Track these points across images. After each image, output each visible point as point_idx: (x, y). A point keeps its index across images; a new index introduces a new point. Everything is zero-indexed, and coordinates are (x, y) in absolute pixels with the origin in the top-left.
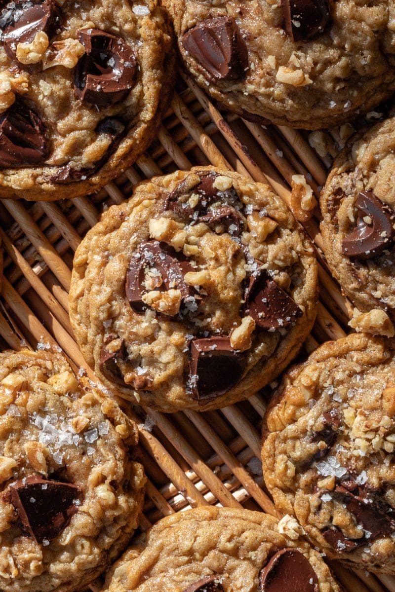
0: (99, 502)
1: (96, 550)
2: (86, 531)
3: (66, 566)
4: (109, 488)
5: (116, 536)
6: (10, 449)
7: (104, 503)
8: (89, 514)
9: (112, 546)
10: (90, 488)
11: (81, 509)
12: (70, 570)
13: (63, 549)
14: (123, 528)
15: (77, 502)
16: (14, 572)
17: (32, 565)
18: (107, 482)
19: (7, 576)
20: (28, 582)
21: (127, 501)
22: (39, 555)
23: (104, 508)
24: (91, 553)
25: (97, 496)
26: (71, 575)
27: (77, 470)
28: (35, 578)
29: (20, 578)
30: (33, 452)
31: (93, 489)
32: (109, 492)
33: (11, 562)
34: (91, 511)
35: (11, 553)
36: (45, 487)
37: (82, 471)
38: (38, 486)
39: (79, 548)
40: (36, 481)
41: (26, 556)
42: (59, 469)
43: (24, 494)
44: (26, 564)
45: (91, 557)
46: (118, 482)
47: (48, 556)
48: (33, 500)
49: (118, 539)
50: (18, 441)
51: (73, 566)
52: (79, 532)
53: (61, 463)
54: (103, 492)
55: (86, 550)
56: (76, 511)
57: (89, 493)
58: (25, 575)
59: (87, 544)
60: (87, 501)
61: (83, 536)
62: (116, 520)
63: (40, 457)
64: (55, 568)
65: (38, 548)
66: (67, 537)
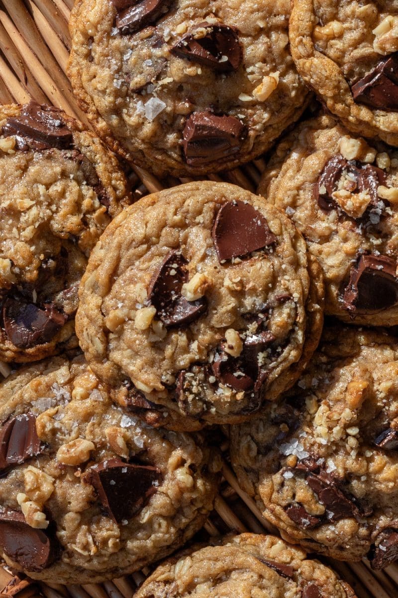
0: (178, 484)
1: (172, 530)
2: (164, 511)
3: (143, 543)
4: (188, 471)
5: (192, 517)
6: (92, 432)
7: (183, 486)
8: (167, 495)
9: (187, 526)
10: (170, 471)
11: (160, 489)
12: (146, 546)
13: (141, 527)
14: (199, 510)
15: (157, 483)
16: (93, 550)
17: (110, 543)
18: (187, 465)
19: (86, 553)
20: (106, 559)
21: (204, 484)
22: (116, 532)
23: (182, 491)
24: (168, 532)
25: (176, 478)
26: (147, 551)
27: (158, 453)
28: (112, 554)
29: (98, 555)
30: (113, 438)
31: (173, 472)
32: (188, 476)
33: (90, 539)
34: (170, 492)
35: (89, 531)
36: (125, 471)
37: (163, 454)
38: (119, 469)
39: (156, 526)
40: (117, 464)
41: (105, 534)
42: (140, 452)
43: (104, 476)
44: (105, 542)
45: (167, 536)
46: (197, 465)
47: (126, 534)
48: (113, 482)
49: (194, 519)
50: (99, 424)
51: (149, 543)
52: (157, 511)
53: (142, 446)
54: (182, 475)
55: (164, 528)
56: (155, 492)
57: (169, 475)
58: (103, 552)
59: (164, 523)
60: (166, 482)
61: (161, 515)
62: (193, 502)
63: (120, 442)
64: (131, 545)
65: (115, 526)
66: (146, 516)
